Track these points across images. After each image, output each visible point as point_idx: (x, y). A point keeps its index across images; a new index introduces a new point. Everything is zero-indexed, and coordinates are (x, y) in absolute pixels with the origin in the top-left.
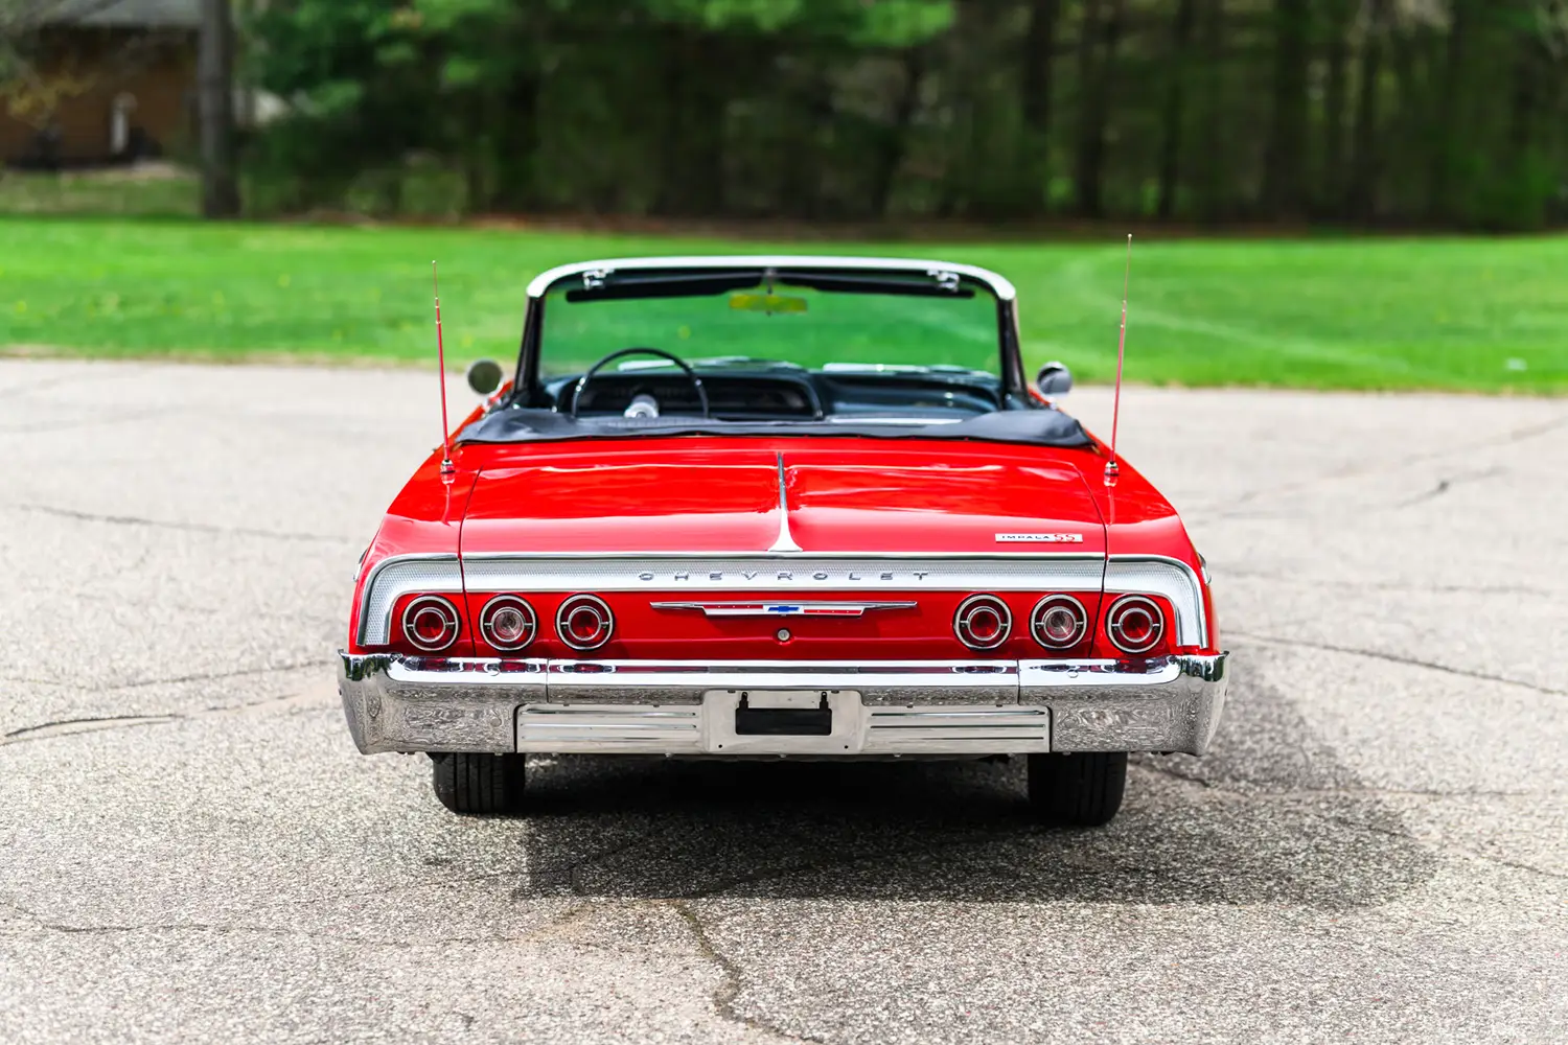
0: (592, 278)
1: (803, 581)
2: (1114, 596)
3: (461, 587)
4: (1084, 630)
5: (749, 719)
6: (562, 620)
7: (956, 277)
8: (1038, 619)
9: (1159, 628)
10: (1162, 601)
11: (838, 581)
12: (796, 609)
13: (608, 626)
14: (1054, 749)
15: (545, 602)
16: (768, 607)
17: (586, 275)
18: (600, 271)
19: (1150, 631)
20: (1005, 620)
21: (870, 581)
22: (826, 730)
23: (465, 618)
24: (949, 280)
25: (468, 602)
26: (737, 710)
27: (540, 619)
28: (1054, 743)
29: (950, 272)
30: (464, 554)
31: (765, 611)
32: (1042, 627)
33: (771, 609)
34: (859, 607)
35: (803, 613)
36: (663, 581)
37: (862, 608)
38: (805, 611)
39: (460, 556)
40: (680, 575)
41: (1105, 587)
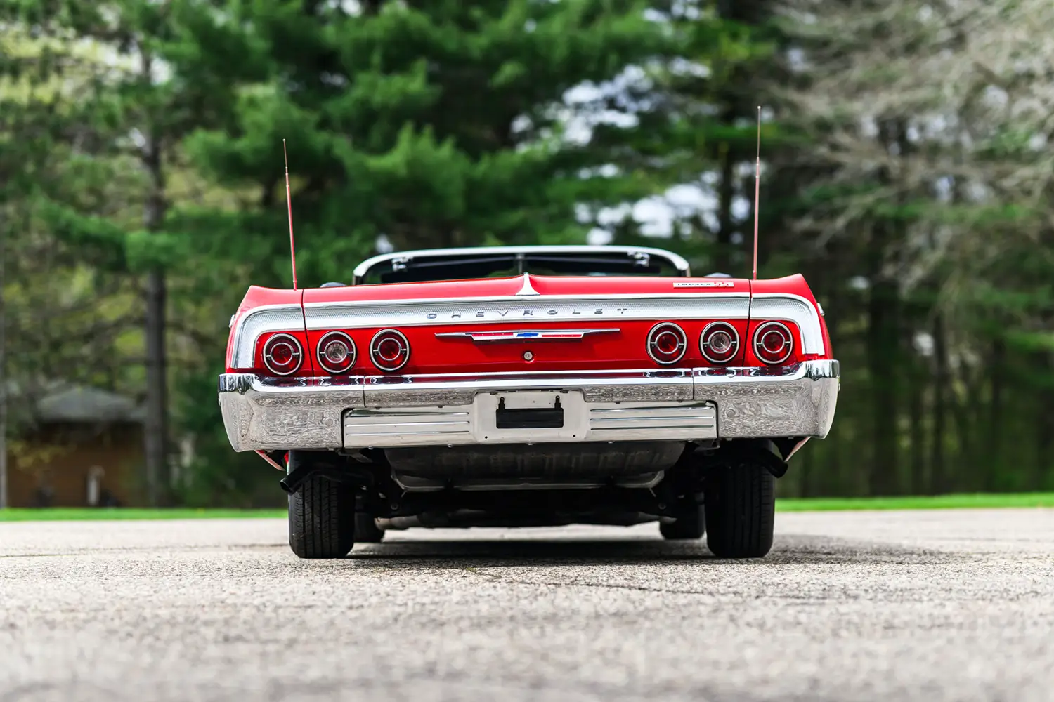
0: (399, 263)
1: (541, 315)
2: (757, 322)
3: (304, 327)
4: (738, 348)
5: (507, 418)
6: (374, 349)
7: (647, 256)
8: (705, 340)
9: (790, 344)
10: (790, 324)
11: (565, 314)
12: (536, 335)
13: (406, 352)
14: (720, 435)
15: (362, 334)
16: (517, 334)
17: (394, 261)
18: (404, 258)
19: (783, 345)
20: (682, 341)
21: (588, 313)
22: (559, 424)
23: (306, 349)
24: (642, 259)
25: (308, 336)
26: (497, 411)
27: (359, 349)
28: (720, 431)
29: (643, 253)
30: (306, 305)
31: (515, 336)
32: (708, 346)
33: (519, 335)
34: (580, 333)
35: (541, 337)
36: (444, 318)
37: (582, 334)
38: (543, 336)
39: (302, 306)
40: (455, 314)
41: (751, 316)
